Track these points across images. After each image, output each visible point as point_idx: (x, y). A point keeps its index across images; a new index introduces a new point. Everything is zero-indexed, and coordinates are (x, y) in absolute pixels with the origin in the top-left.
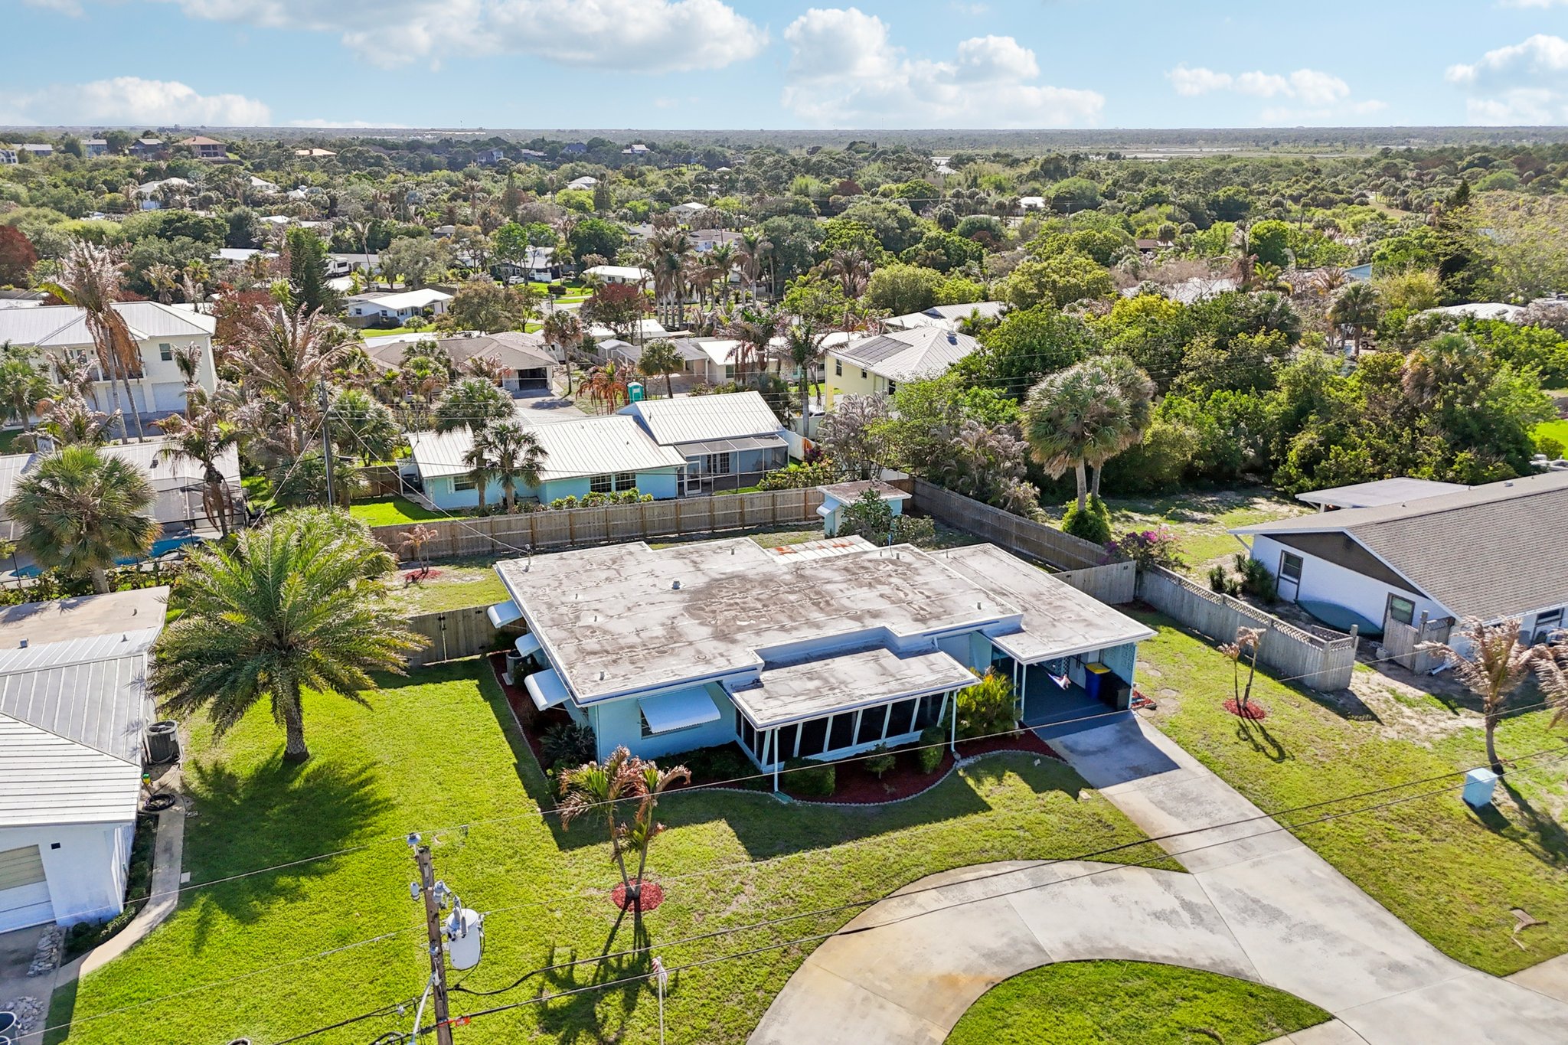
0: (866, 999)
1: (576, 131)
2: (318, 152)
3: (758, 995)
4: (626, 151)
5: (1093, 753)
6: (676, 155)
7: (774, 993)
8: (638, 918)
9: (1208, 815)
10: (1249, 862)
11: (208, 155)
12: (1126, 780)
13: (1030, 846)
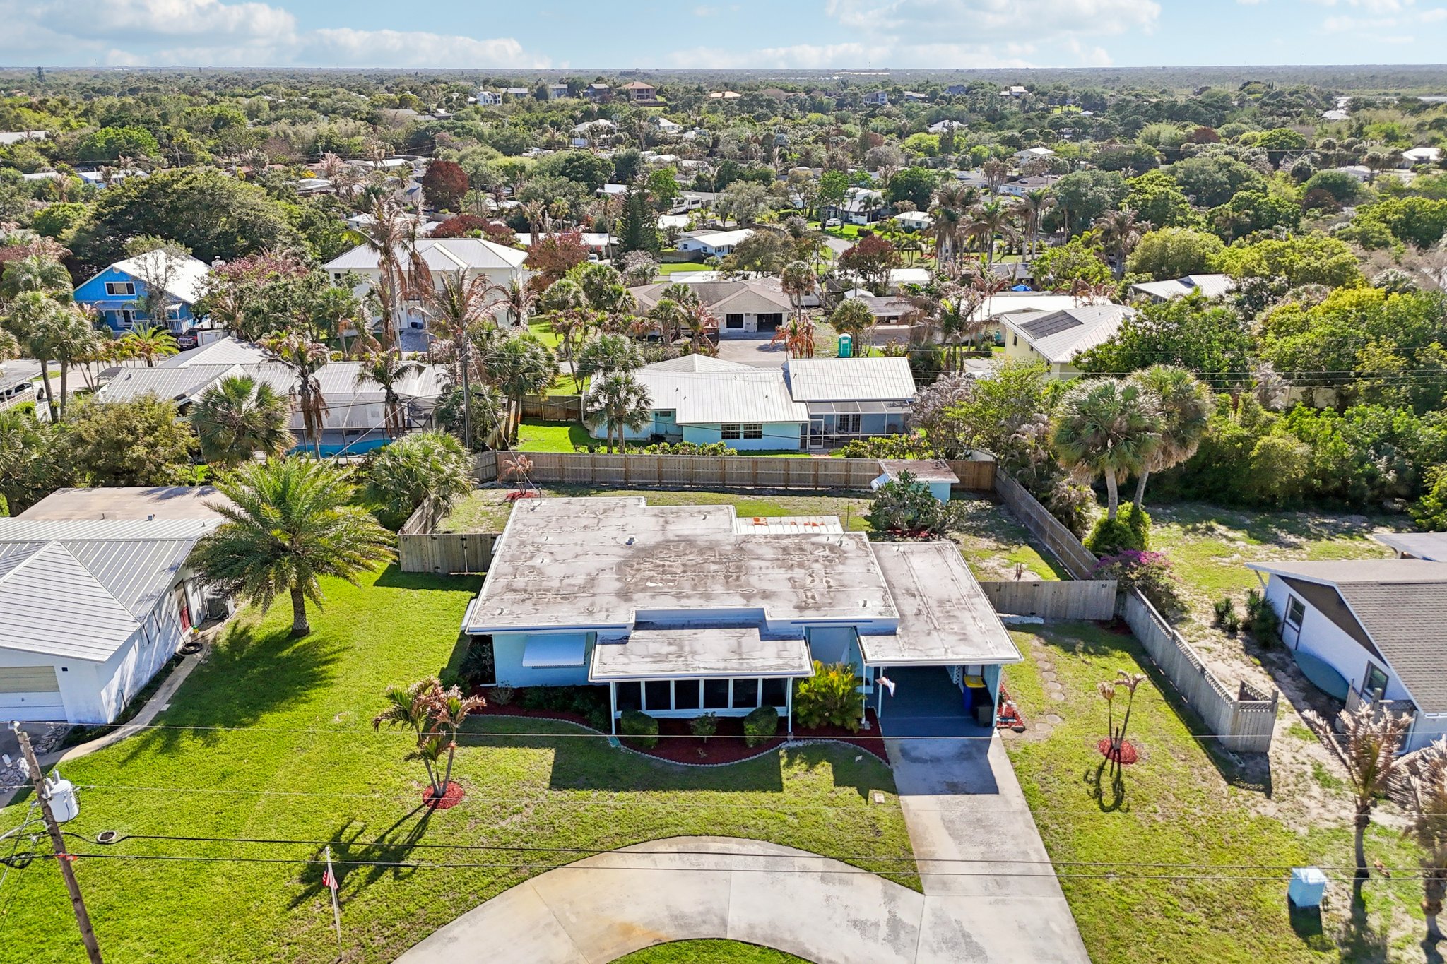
0: (549, 925)
1: (974, 71)
2: (729, 95)
3: (471, 898)
4: (1004, 93)
5: (926, 761)
6: (1051, 96)
7: (482, 900)
8: (430, 812)
9: (988, 844)
10: (992, 898)
11: (642, 97)
12: (934, 793)
13: (790, 832)
